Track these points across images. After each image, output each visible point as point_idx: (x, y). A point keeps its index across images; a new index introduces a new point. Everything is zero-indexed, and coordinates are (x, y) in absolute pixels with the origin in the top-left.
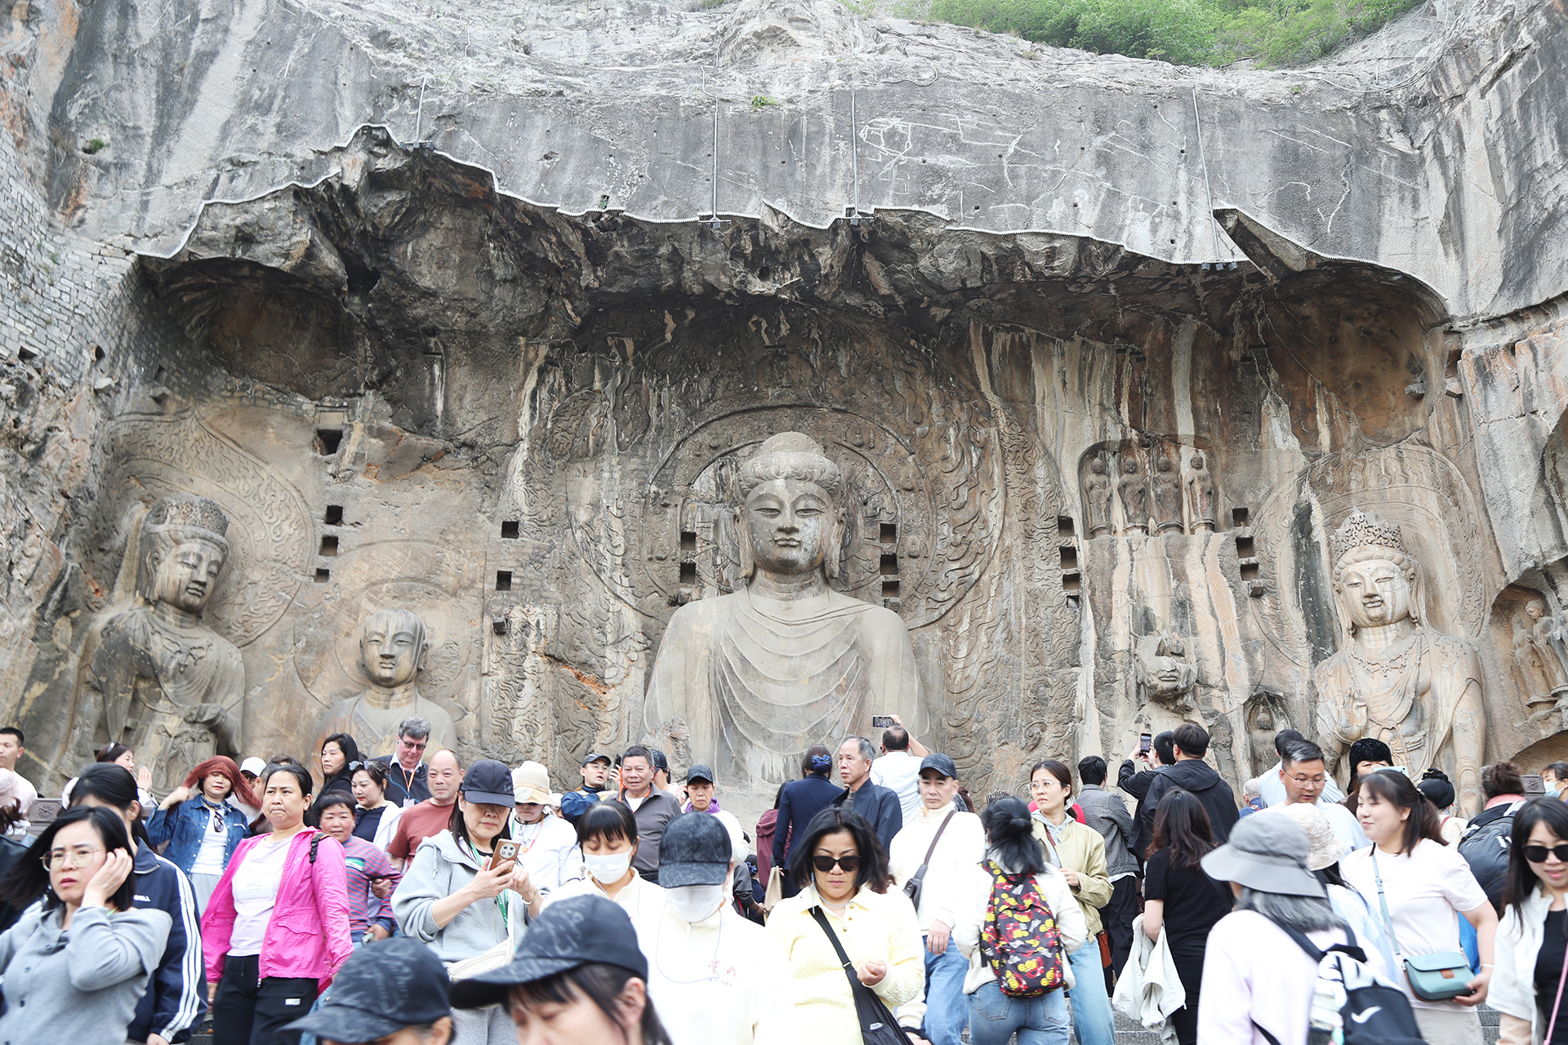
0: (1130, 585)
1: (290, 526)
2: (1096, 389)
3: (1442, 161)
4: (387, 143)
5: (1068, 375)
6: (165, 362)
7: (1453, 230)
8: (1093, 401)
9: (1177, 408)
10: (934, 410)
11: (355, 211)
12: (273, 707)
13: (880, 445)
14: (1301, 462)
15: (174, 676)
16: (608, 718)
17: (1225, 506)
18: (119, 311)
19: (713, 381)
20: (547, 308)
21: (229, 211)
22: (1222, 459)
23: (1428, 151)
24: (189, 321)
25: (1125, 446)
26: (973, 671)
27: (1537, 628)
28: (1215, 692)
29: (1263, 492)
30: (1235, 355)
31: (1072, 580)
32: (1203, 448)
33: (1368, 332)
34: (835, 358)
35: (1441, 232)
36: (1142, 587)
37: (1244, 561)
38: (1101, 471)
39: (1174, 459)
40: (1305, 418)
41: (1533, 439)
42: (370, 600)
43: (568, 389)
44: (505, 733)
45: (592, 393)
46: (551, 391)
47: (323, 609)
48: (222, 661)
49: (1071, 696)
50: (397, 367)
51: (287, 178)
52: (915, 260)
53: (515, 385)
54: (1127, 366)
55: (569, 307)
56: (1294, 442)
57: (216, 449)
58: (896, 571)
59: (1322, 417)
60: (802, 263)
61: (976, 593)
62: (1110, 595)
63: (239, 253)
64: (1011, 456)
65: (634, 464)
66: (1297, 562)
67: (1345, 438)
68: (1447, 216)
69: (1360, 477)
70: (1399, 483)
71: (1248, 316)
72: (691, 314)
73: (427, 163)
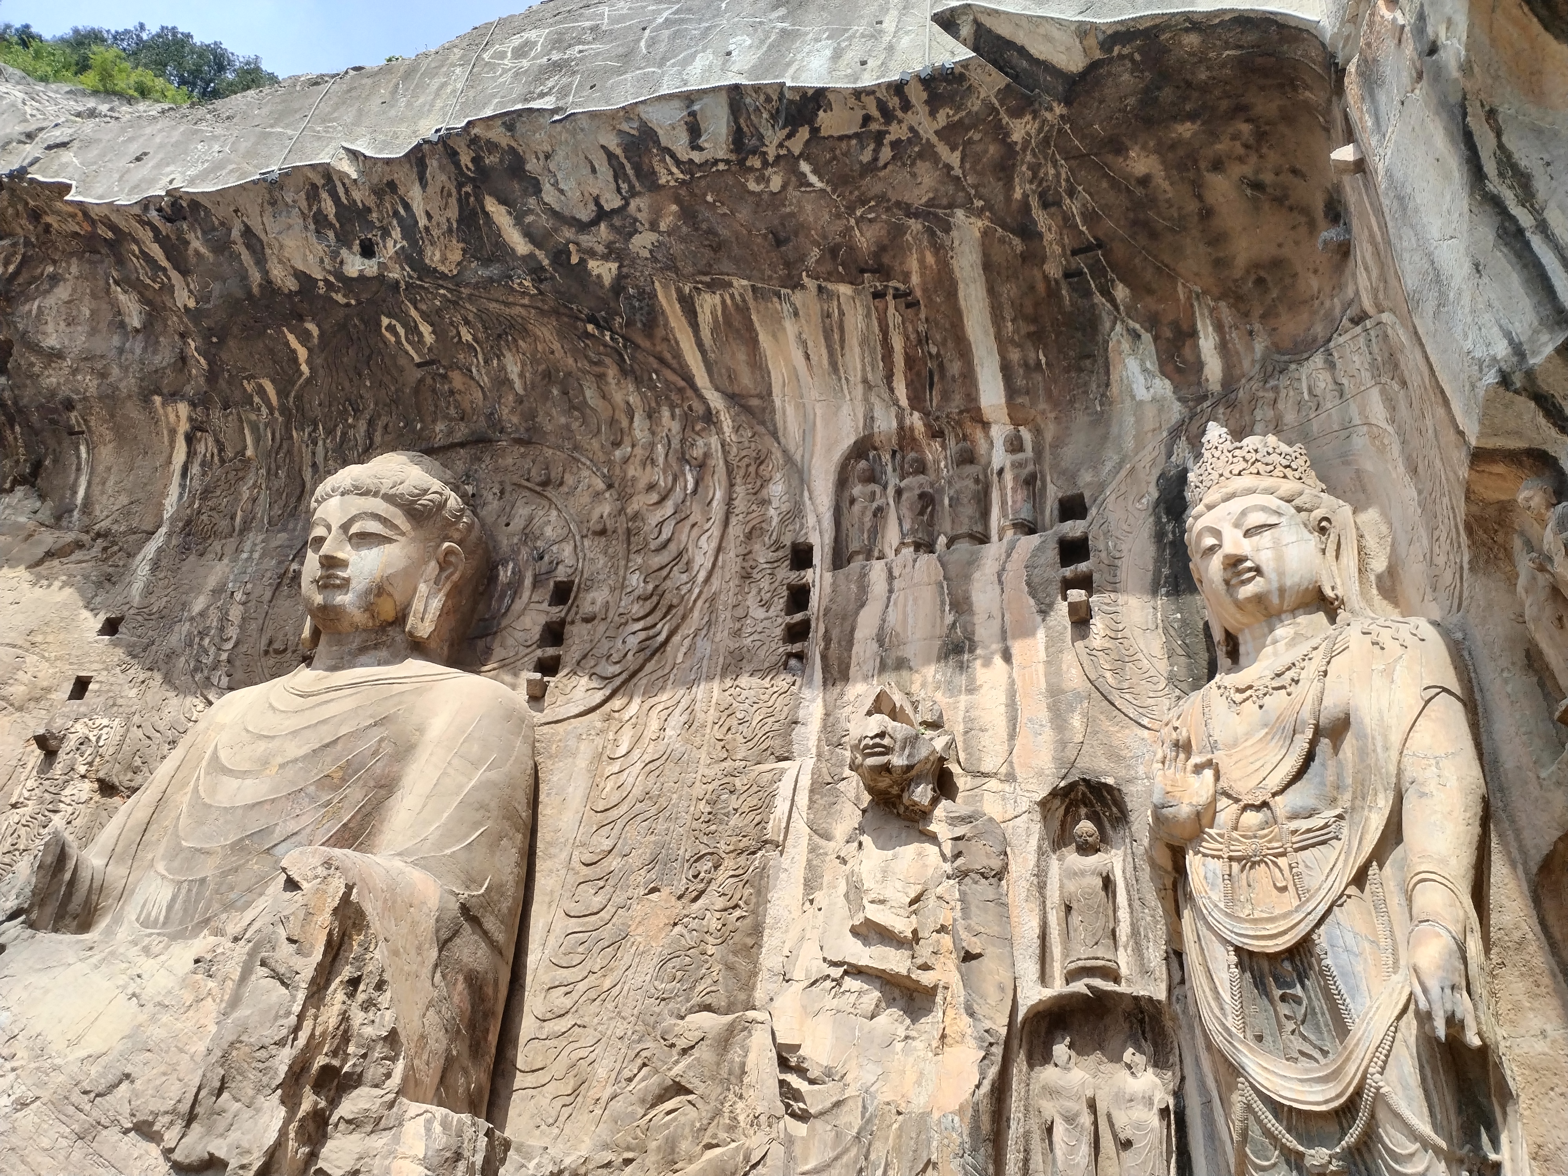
0: (881, 628)
5: (810, 344)
8: (852, 379)
9: (978, 369)
10: (636, 423)
13: (570, 480)
14: (1176, 411)
17: (1053, 497)
19: (371, 423)
22: (1050, 432)
25: (905, 436)
26: (629, 777)
28: (993, 784)
29: (1109, 465)
30: (1053, 270)
31: (797, 630)
32: (1025, 423)
33: (1258, 186)
34: (502, 368)
36: (899, 629)
37: (1068, 572)
39: (982, 446)
40: (1179, 349)
45: (245, 461)
49: (765, 805)
50: (46, 455)
52: (538, 190)
53: (160, 459)
54: (894, 317)
55: (193, 347)
56: (1163, 387)
58: (559, 642)
59: (1207, 341)
60: (401, 221)
61: (659, 662)
62: (850, 643)
64: (742, 472)
65: (278, 541)
66: (1159, 561)
67: (1246, 364)
69: (1271, 413)
70: (1330, 402)
72: (313, 328)
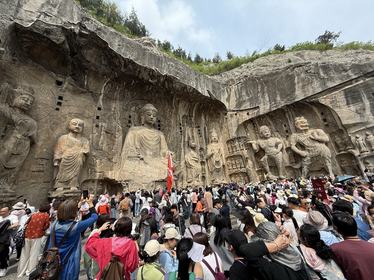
0: (187, 133)
1: (49, 98)
2: (186, 108)
3: (228, 92)
4: (85, 28)
5: (183, 105)
6: (16, 52)
7: (228, 100)
9: (193, 112)
10: (167, 106)
11: (75, 38)
12: (44, 134)
14: (205, 122)
15: (19, 125)
16: (116, 143)
17: (197, 125)
18: (7, 33)
19: (137, 93)
20: (111, 72)
21: (44, 24)
22: (197, 120)
23: (225, 90)
24: (24, 46)
25: (187, 115)
26: (169, 142)
27: (232, 144)
29: (201, 125)
30: (201, 108)
31: (181, 132)
32: (195, 118)
34: (156, 95)
35: (226, 100)
36: (189, 134)
37: (199, 132)
38: (184, 119)
39: (192, 119)
40: (205, 117)
41: (238, 124)
42: (69, 116)
43: (112, 88)
44: (97, 144)
45: (116, 89)
46: (108, 87)
47: (58, 116)
48: (32, 123)
49: (181, 146)
50: (77, 73)
51: (61, 24)
52: (173, 84)
53: (102, 84)
54: (190, 106)
55: (116, 73)
56: (204, 119)
57: (29, 77)
58: (160, 127)
59: (207, 117)
60: (158, 79)
61: (170, 131)
62: (185, 134)
63: (45, 35)
64: (175, 114)
65: (122, 103)
66: (204, 133)
67: (209, 120)
68: (227, 98)
69: (211, 125)
70: (215, 126)
71: (204, 104)
72: (137, 82)
73: (94, 36)
